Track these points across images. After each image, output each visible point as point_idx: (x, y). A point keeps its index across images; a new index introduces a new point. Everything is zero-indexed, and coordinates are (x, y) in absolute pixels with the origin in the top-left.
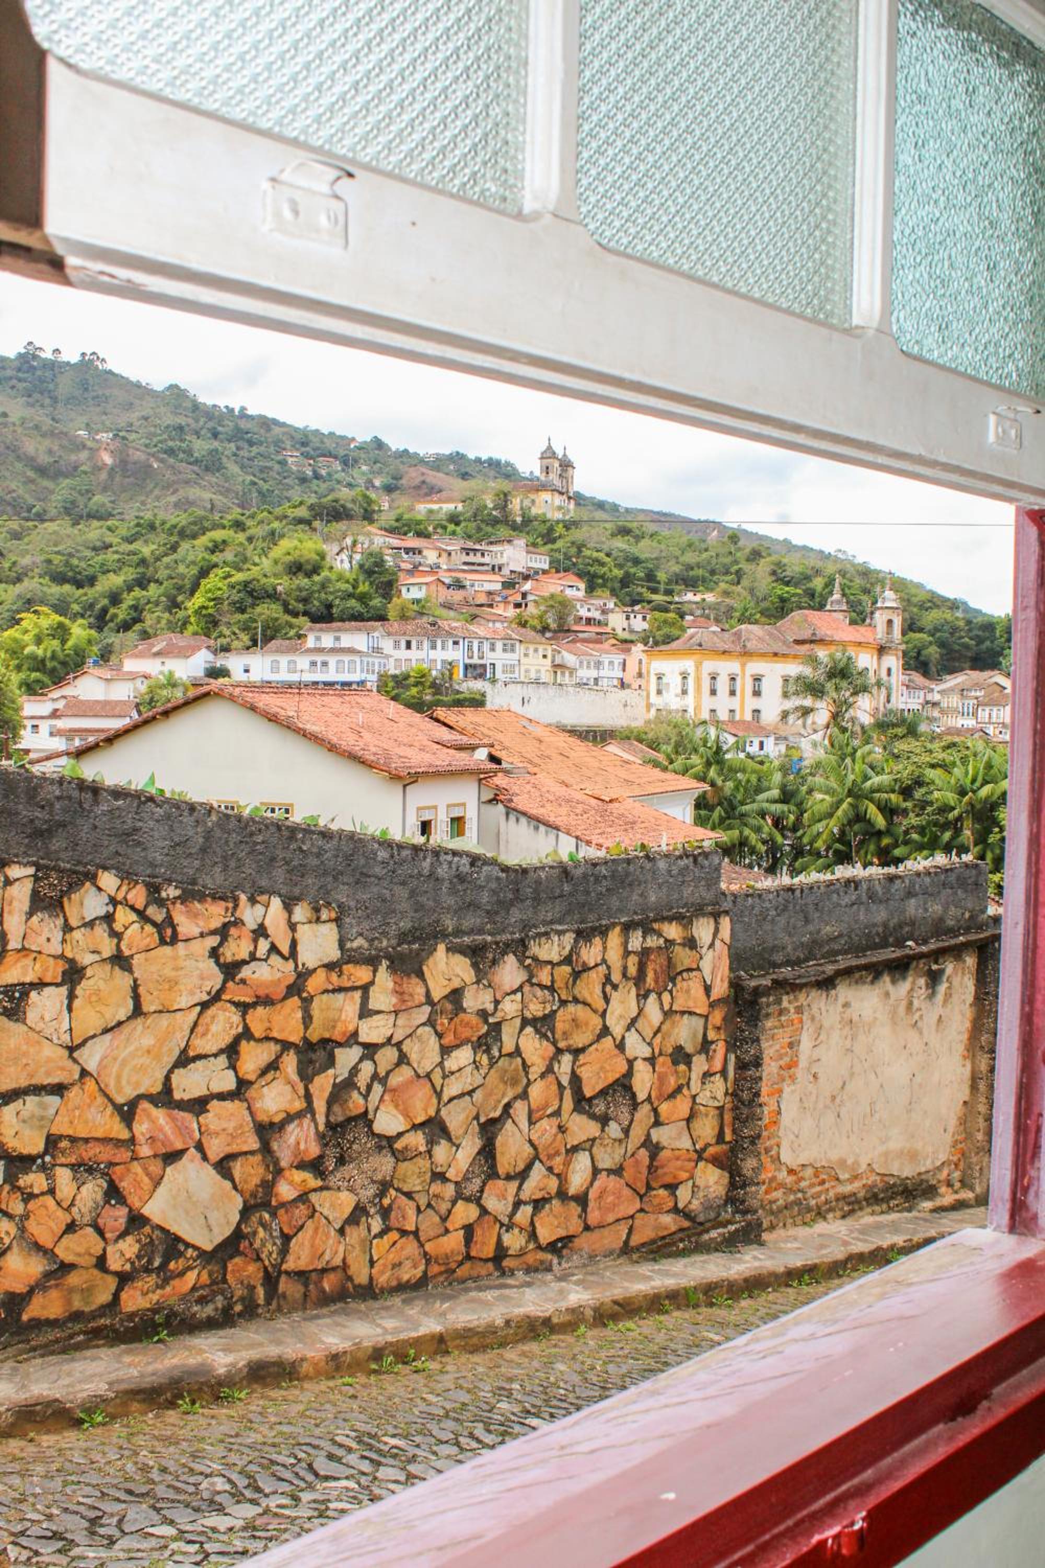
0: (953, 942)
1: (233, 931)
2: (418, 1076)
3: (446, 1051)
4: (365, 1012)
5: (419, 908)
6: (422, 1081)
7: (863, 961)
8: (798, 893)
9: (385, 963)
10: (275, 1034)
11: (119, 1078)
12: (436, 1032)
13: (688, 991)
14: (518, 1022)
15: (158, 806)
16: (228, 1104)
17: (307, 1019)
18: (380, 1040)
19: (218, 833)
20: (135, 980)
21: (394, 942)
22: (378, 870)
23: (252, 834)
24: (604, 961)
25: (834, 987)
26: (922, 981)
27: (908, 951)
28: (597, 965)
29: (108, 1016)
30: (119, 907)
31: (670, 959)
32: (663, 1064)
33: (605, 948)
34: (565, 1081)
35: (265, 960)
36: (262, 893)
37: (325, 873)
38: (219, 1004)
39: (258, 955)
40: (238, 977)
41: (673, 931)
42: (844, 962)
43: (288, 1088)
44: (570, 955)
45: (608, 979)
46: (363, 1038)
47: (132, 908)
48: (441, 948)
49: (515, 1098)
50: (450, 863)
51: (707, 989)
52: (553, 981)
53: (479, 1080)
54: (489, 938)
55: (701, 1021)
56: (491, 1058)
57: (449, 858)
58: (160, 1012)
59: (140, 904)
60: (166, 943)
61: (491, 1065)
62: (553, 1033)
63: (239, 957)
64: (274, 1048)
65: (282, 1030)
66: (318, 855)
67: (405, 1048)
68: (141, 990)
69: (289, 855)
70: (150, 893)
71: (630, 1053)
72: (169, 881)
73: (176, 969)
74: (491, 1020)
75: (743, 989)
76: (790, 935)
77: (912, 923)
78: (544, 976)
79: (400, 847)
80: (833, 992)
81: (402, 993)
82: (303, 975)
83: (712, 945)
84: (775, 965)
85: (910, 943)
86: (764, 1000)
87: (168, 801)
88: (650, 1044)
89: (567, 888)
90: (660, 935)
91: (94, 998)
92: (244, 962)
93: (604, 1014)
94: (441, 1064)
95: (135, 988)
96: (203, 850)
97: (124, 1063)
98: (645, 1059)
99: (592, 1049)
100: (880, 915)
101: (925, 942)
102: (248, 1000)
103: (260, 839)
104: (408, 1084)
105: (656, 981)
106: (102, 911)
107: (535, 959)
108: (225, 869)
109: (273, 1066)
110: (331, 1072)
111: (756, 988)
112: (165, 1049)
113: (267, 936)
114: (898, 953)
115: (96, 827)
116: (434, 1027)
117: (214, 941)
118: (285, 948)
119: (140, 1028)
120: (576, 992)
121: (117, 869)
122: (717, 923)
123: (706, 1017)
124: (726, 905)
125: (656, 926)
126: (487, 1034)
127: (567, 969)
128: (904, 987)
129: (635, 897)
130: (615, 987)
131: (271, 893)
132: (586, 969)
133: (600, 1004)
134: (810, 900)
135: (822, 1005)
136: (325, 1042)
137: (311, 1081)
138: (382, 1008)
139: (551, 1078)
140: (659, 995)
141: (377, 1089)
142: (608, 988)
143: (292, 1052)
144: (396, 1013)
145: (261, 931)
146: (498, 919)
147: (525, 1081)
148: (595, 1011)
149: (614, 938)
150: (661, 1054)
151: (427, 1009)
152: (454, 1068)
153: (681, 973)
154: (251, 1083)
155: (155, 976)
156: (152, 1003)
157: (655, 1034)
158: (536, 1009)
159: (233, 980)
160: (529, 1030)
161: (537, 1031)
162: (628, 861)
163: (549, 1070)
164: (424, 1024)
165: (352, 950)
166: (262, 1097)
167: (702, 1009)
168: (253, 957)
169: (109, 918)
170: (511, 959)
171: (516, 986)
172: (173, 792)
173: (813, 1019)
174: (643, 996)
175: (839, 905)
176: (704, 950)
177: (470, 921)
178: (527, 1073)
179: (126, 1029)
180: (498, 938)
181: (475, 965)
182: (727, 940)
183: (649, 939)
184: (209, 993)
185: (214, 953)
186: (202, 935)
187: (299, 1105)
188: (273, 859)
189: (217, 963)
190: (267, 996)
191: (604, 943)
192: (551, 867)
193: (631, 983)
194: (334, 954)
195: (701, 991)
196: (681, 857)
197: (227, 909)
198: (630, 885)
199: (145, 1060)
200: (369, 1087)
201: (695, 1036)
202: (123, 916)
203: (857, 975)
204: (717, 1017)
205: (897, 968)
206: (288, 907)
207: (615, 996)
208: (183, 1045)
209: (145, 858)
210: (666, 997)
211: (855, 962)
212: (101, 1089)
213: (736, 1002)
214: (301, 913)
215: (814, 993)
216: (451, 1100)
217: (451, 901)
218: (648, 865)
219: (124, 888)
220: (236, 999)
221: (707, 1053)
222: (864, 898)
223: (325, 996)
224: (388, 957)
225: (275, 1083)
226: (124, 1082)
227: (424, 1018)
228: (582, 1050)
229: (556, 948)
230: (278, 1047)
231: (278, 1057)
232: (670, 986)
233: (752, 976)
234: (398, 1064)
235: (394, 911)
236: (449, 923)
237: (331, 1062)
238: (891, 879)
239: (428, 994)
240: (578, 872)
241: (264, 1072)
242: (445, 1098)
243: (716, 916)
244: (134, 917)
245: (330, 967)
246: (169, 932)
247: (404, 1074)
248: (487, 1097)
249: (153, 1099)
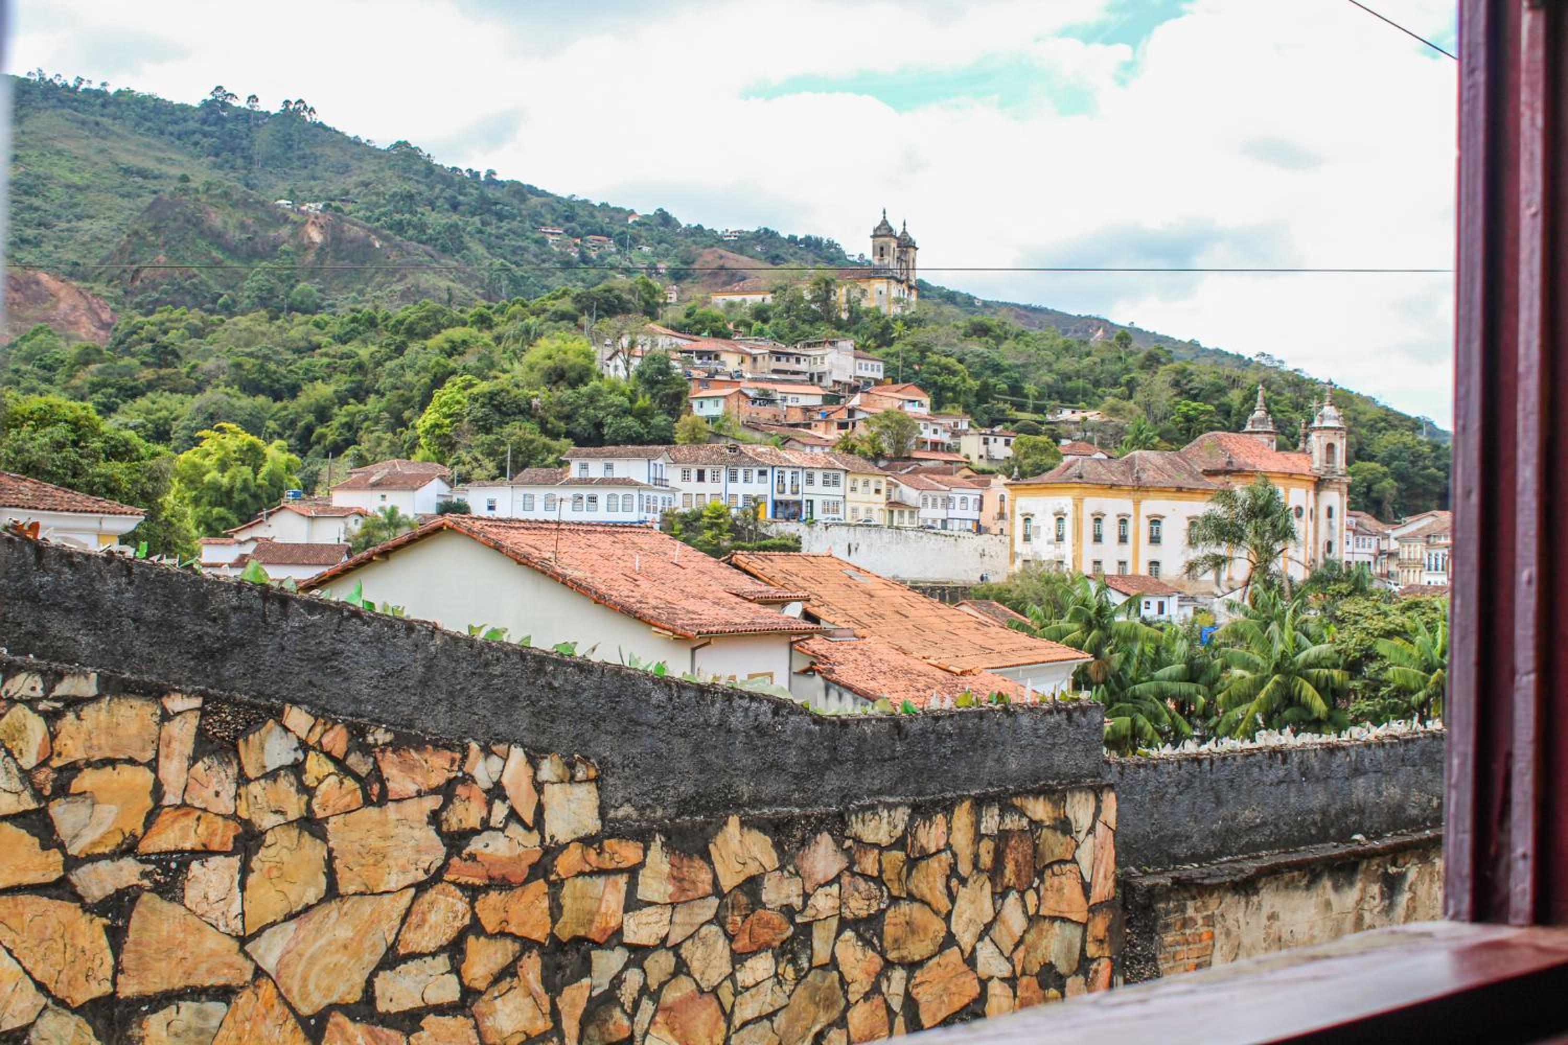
0: (1416, 836)
1: (460, 790)
2: (701, 991)
3: (738, 959)
4: (632, 904)
5: (704, 767)
6: (706, 998)
7: (1295, 858)
8: (1206, 764)
9: (659, 839)
10: (513, 929)
11: (305, 980)
12: (726, 933)
13: (1060, 890)
14: (834, 923)
15: (365, 623)
16: (448, 1020)
17: (556, 910)
18: (652, 942)
19: (444, 661)
20: (330, 851)
21: (672, 811)
22: (652, 716)
23: (487, 664)
24: (949, 846)
25: (1256, 892)
26: (1375, 889)
27: (1355, 847)
28: (939, 851)
29: (293, 897)
30: (312, 754)
31: (1035, 847)
32: (1027, 987)
33: (950, 829)
34: (896, 1004)
35: (502, 830)
36: (499, 742)
37: (583, 718)
38: (440, 886)
39: (492, 823)
40: (465, 852)
41: (1040, 809)
42: (1268, 859)
43: (529, 1000)
44: (903, 837)
45: (953, 870)
46: (630, 937)
47: (329, 755)
48: (734, 821)
49: (830, 1026)
50: (747, 709)
51: (1086, 889)
52: (881, 871)
53: (782, 1000)
54: (797, 811)
55: (1078, 931)
56: (797, 970)
57: (745, 703)
58: (362, 894)
59: (339, 750)
60: (372, 804)
61: (798, 981)
62: (881, 940)
63: (468, 825)
64: (511, 947)
65: (523, 924)
66: (573, 695)
67: (684, 952)
68: (338, 864)
69: (535, 693)
70: (352, 737)
71: (983, 969)
72: (378, 722)
73: (384, 838)
74: (799, 920)
75: (1133, 889)
76: (1196, 820)
77: (1361, 810)
78: (869, 864)
79: (682, 686)
80: (1255, 899)
81: (681, 880)
82: (551, 851)
83: (1091, 830)
84: (1176, 860)
85: (1358, 837)
86: (1162, 905)
87: (378, 617)
88: (1009, 959)
89: (899, 747)
90: (1023, 814)
91: (275, 873)
92: (475, 832)
93: (948, 917)
94: (732, 976)
95: (330, 860)
96: (424, 683)
97: (312, 960)
98: (1003, 980)
99: (931, 963)
100: (1317, 798)
101: (1379, 836)
102: (478, 882)
103: (497, 670)
104: (687, 1001)
105: (1018, 876)
106: (288, 759)
107: (857, 840)
108: (452, 707)
109: (509, 971)
110: (586, 981)
111: (1151, 889)
112: (367, 944)
113: (504, 798)
114: (1343, 849)
115: (283, 649)
116: (722, 926)
117: (434, 802)
118: (528, 816)
119: (334, 915)
120: (912, 886)
121: (309, 703)
122: (1098, 801)
123: (1085, 926)
124: (1110, 778)
125: (1017, 802)
126: (792, 938)
127: (899, 855)
128: (1351, 896)
129: (990, 763)
130: (963, 881)
131: (512, 741)
132: (925, 855)
133: (943, 903)
134: (1223, 774)
135: (1240, 915)
136: (578, 941)
137: (560, 994)
138: (655, 898)
139: (877, 1000)
140: (1022, 894)
141: (647, 1006)
142: (954, 882)
143: (535, 953)
144: (674, 905)
145: (497, 792)
146: (808, 785)
147: (843, 1003)
148: (936, 913)
149: (962, 816)
150: (1024, 973)
151: (714, 902)
152: (750, 982)
153: (1050, 865)
154: (480, 993)
155: (357, 846)
156: (351, 881)
157: (1017, 946)
158: (858, 907)
159: (459, 854)
160: (849, 934)
161: (860, 937)
162: (981, 716)
163: (876, 989)
164: (709, 922)
165: (616, 820)
166: (493, 1013)
167: (1079, 915)
168: (486, 825)
169: (297, 768)
170: (825, 840)
171: (831, 876)
172: (385, 606)
173: (1228, 933)
174: (1000, 895)
175: (1260, 782)
176: (1081, 837)
177: (773, 787)
178: (846, 992)
179: (317, 915)
180: (809, 811)
181: (778, 846)
182: (1112, 822)
183: (1008, 820)
184: (427, 871)
185: (435, 818)
186: (419, 794)
187: (542, 1024)
188: (514, 698)
189: (439, 831)
190: (504, 878)
191: (949, 823)
192: (880, 720)
193: (984, 877)
194: (593, 825)
195: (1078, 890)
196: (1050, 712)
197: (453, 761)
198: (984, 747)
199: (342, 958)
200: (636, 1004)
201: (1069, 949)
202: (316, 766)
203: (1287, 876)
204: (1099, 927)
205: (1340, 869)
206: (533, 761)
207: (963, 894)
208: (391, 939)
209: (347, 690)
210: (1031, 897)
211: (1283, 859)
212: (280, 995)
213: (1124, 908)
214: (549, 769)
215: (1229, 899)
216: (745, 1024)
217: (747, 761)
218: (1007, 722)
219: (319, 729)
220: (463, 880)
221: (1086, 975)
222: (1296, 775)
223: (579, 881)
224: (664, 831)
225: (510, 995)
226: (311, 987)
227: (709, 914)
228: (920, 964)
229: (885, 826)
230: (518, 946)
231: (517, 959)
232: (1037, 881)
233: (1145, 873)
234: (674, 975)
235: (672, 771)
236: (745, 790)
237: (586, 969)
238: (1332, 750)
239: (715, 882)
240: (915, 727)
241: (497, 979)
242: (737, 1022)
243: (1097, 791)
244: (330, 767)
245: (587, 841)
246: (376, 788)
247: (681, 989)
248: (791, 1023)
249: (351, 1011)
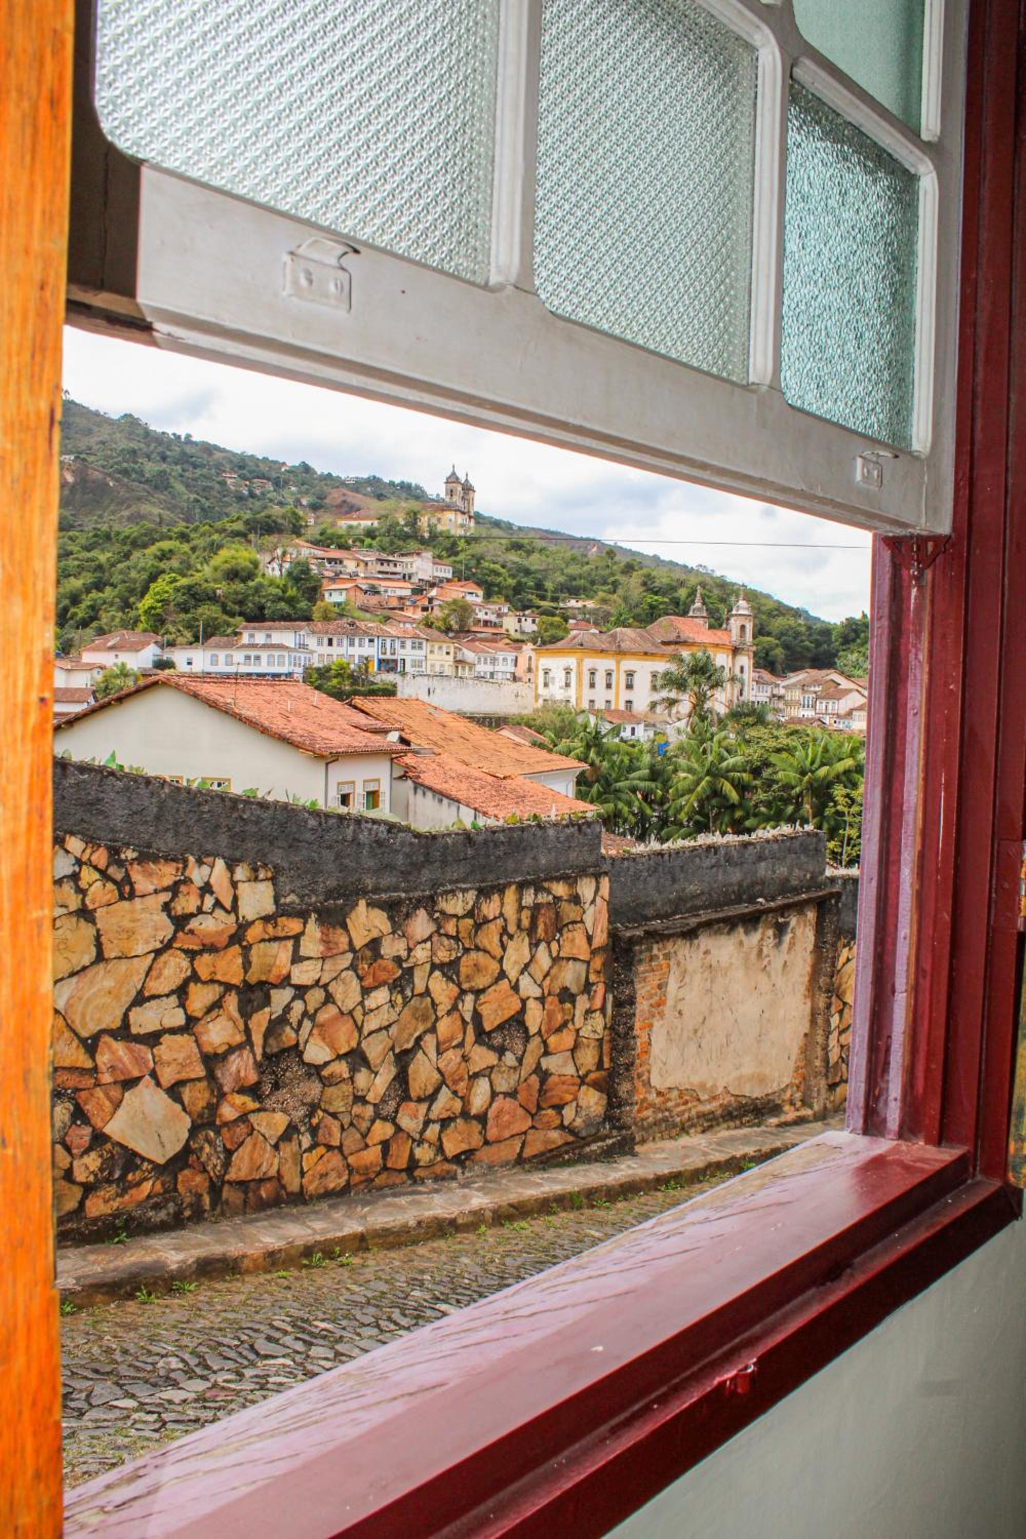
0: (796, 899)
1: (183, 888)
2: (342, 1013)
3: (366, 991)
4: (297, 958)
5: (343, 868)
6: (345, 1018)
7: (721, 915)
8: (666, 857)
9: (314, 916)
10: (219, 977)
11: (83, 1016)
12: (358, 976)
13: (573, 940)
14: (428, 966)
15: (118, 779)
16: (178, 1038)
17: (247, 965)
18: (309, 983)
19: (170, 803)
20: (98, 931)
21: (321, 898)
22: (308, 836)
23: (199, 805)
24: (501, 915)
25: (697, 937)
26: (770, 932)
27: (758, 907)
28: (495, 918)
29: (74, 961)
30: (84, 867)
31: (557, 914)
32: (551, 1004)
33: (502, 904)
34: (468, 1017)
35: (211, 913)
36: (208, 855)
37: (262, 839)
38: (170, 952)
39: (205, 909)
40: (187, 928)
41: (560, 889)
42: (704, 916)
43: (231, 1023)
44: (472, 910)
45: (504, 931)
46: (295, 980)
47: (96, 868)
48: (362, 903)
49: (425, 1032)
50: (370, 830)
51: (589, 939)
52: (458, 932)
53: (394, 1017)
54: (403, 895)
55: (584, 966)
56: (404, 998)
57: (369, 825)
58: (120, 958)
59: (102, 864)
60: (125, 899)
61: (405, 1004)
62: (458, 976)
63: (188, 911)
64: (218, 989)
65: (224, 974)
66: (257, 823)
67: (330, 989)
68: (103, 939)
69: (231, 823)
70: (111, 856)
71: (523, 993)
72: (127, 845)
73: (133, 921)
74: (405, 965)
75: (620, 939)
76: (660, 893)
77: (763, 883)
78: (450, 928)
79: (328, 816)
80: (696, 942)
81: (329, 942)
82: (243, 926)
83: (593, 902)
84: (647, 919)
85: (760, 900)
86: (637, 948)
87: (127, 775)
88: (540, 986)
89: (470, 852)
90: (549, 892)
91: (62, 946)
92: (192, 915)
93: (501, 960)
94: (362, 1003)
95: (98, 937)
96: (158, 818)
97: (88, 1001)
98: (536, 999)
99: (490, 990)
100: (736, 876)
101: (773, 899)
102: (196, 948)
103: (206, 808)
104: (334, 1019)
105: (546, 932)
106: (69, 871)
107: (443, 913)
108: (177, 833)
109: (217, 1005)
110: (267, 1010)
111: (631, 939)
112: (124, 990)
113: (212, 893)
114: (751, 908)
115: (63, 798)
116: (356, 971)
117: (165, 897)
118: (228, 904)
119: (102, 972)
120: (478, 941)
121: (83, 834)
122: (598, 883)
123: (588, 963)
124: (606, 867)
125: (546, 885)
126: (400, 978)
127: (470, 922)
128: (756, 937)
129: (528, 860)
130: (511, 937)
131: (216, 855)
132: (487, 921)
133: (498, 952)
134: (678, 862)
135: (686, 952)
136: (261, 984)
137: (250, 1017)
138: (312, 955)
139: (456, 1015)
140: (549, 944)
141: (307, 1024)
142: (505, 938)
143: (233, 993)
144: (323, 959)
145: (207, 889)
146: (411, 878)
147: (434, 1017)
148: (494, 958)
149: (510, 895)
150: (549, 994)
151: (350, 956)
152: (373, 1006)
153: (567, 925)
154: (198, 1020)
155: (115, 927)
156: (112, 950)
157: (545, 977)
158: (443, 956)
159: (183, 930)
160: (437, 973)
161: (444, 975)
162: (523, 830)
163: (455, 1008)
164: (347, 969)
165: (285, 904)
166: (207, 1031)
167: (585, 956)
168: (200, 911)
169: (75, 877)
170: (422, 914)
171: (426, 936)
172: (131, 767)
173: (678, 964)
174: (534, 945)
175: (700, 867)
176: (587, 906)
177: (387, 880)
178: (435, 1011)
179: (90, 973)
180: (411, 895)
181: (391, 918)
182: (607, 897)
183: (540, 896)
184: (162, 942)
185: (166, 907)
186: (156, 892)
187: (239, 1038)
188: (218, 826)
189: (169, 916)
190: (212, 945)
191: (502, 900)
192: (457, 834)
193: (525, 933)
194: (269, 907)
195: (584, 940)
196: (567, 826)
197: (178, 869)
198: (524, 849)
199: (108, 1000)
200: (300, 1023)
201: (578, 978)
202: (88, 875)
203: (716, 927)
204: (597, 963)
205: (750, 921)
206: (231, 868)
207: (511, 945)
208: (139, 987)
209: (107, 825)
210: (554, 946)
211: (714, 916)
212: (68, 1025)
213: (613, 950)
214: (241, 873)
215: (680, 942)
216: (370, 1033)
217: (371, 863)
218: (539, 833)
219: (89, 851)
220: (185, 947)
221: (589, 993)
222: (722, 861)
223: (262, 945)
224: (316, 911)
225: (218, 1020)
226: (88, 1019)
227: (347, 964)
228: (483, 991)
229: (460, 903)
230: (222, 989)
231: (222, 997)
232: (558, 935)
233: (627, 928)
234: (325, 1003)
235: (321, 872)
236: (369, 882)
237: (267, 1001)
238: (745, 845)
239: (351, 942)
240: (480, 838)
241: (209, 1010)
242: (366, 1032)
243: (597, 876)
244: (97, 876)
245: (266, 919)
246: (127, 888)
247: (330, 1011)
248: (401, 1031)
249: (114, 1034)
